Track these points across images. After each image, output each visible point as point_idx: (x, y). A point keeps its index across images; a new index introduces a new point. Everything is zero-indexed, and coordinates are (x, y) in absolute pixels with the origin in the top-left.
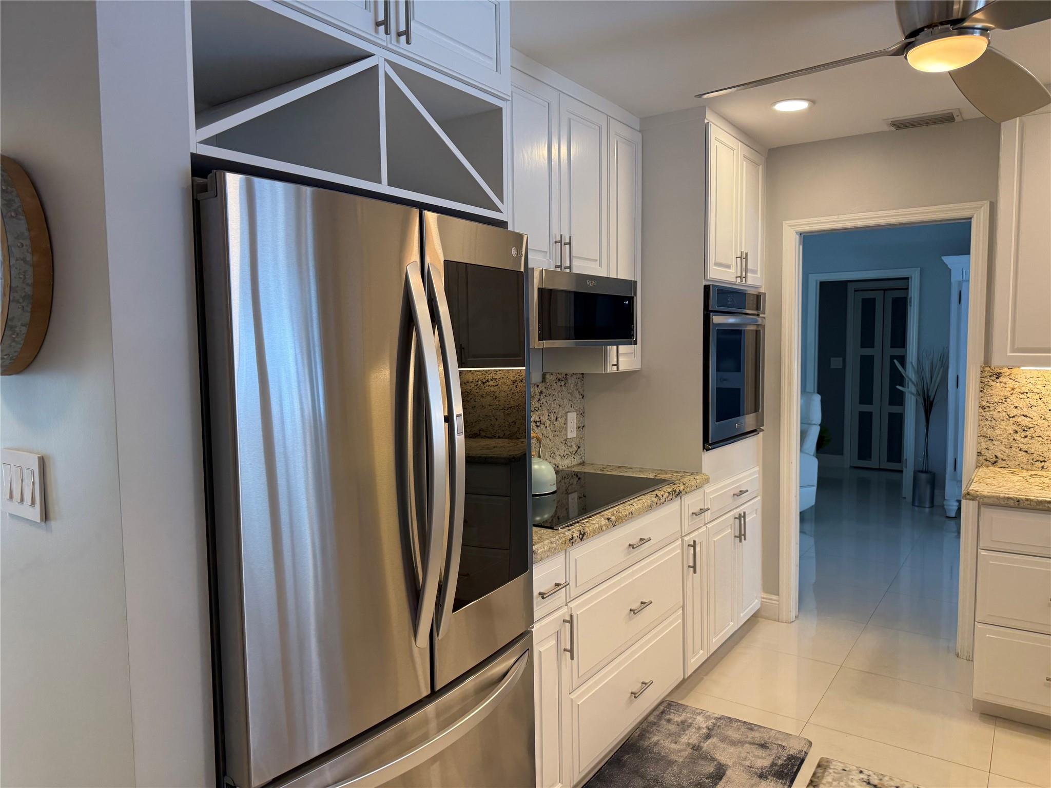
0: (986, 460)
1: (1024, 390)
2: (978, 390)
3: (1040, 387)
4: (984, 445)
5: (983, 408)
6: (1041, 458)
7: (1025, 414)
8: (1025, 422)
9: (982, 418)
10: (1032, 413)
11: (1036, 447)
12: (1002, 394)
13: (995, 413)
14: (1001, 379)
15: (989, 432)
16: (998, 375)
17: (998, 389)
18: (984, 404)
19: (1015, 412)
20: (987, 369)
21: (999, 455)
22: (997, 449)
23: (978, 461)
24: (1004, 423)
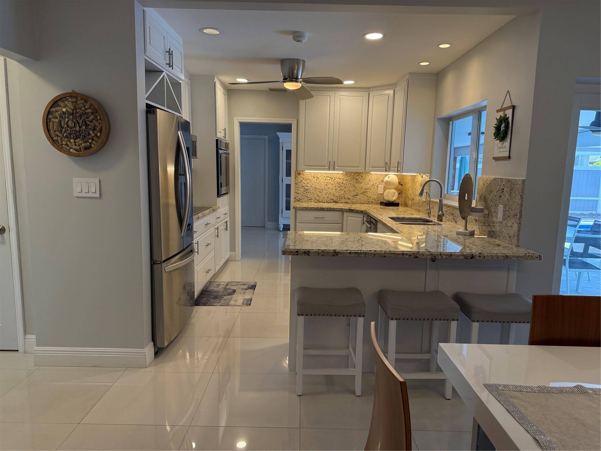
0: (297, 200)
1: (306, 178)
2: (294, 178)
3: (310, 177)
4: (296, 196)
5: (296, 184)
6: (311, 199)
7: (307, 185)
8: (306, 188)
9: (296, 187)
10: (308, 185)
11: (309, 195)
12: (301, 179)
13: (299, 185)
14: (300, 175)
15: (298, 191)
16: (300, 174)
17: (300, 178)
18: (296, 183)
19: (304, 185)
20: (297, 172)
21: (300, 198)
22: (300, 196)
23: (295, 200)
24: (301, 189)
